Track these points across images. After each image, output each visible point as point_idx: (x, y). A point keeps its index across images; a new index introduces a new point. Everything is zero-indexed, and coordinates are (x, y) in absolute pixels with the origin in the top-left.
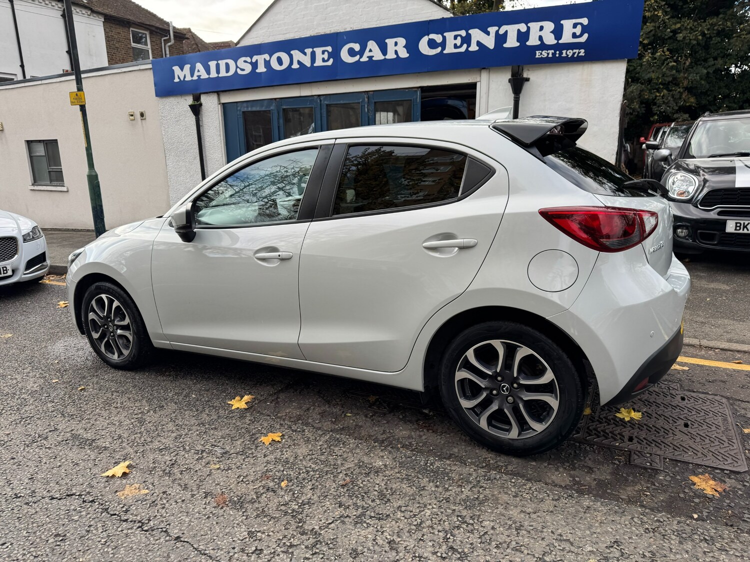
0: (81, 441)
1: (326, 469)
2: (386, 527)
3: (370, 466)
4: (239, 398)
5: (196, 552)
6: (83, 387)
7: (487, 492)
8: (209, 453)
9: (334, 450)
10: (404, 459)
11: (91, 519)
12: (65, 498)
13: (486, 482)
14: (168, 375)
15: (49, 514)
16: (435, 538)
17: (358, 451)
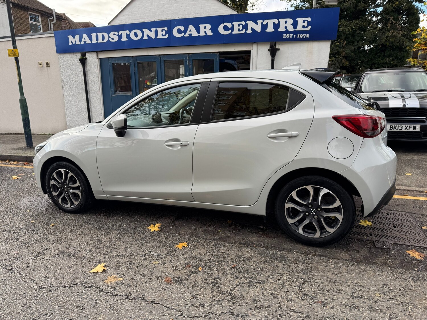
0: (67, 254)
1: (220, 260)
2: (266, 287)
3: (244, 257)
4: (153, 225)
5: (167, 308)
6: (53, 224)
7: (311, 265)
8: (149, 256)
9: (220, 250)
10: (260, 252)
11: (95, 297)
12: (73, 286)
13: (308, 261)
14: (103, 215)
15: (67, 296)
16: (294, 290)
17: (233, 249)
